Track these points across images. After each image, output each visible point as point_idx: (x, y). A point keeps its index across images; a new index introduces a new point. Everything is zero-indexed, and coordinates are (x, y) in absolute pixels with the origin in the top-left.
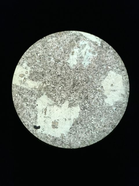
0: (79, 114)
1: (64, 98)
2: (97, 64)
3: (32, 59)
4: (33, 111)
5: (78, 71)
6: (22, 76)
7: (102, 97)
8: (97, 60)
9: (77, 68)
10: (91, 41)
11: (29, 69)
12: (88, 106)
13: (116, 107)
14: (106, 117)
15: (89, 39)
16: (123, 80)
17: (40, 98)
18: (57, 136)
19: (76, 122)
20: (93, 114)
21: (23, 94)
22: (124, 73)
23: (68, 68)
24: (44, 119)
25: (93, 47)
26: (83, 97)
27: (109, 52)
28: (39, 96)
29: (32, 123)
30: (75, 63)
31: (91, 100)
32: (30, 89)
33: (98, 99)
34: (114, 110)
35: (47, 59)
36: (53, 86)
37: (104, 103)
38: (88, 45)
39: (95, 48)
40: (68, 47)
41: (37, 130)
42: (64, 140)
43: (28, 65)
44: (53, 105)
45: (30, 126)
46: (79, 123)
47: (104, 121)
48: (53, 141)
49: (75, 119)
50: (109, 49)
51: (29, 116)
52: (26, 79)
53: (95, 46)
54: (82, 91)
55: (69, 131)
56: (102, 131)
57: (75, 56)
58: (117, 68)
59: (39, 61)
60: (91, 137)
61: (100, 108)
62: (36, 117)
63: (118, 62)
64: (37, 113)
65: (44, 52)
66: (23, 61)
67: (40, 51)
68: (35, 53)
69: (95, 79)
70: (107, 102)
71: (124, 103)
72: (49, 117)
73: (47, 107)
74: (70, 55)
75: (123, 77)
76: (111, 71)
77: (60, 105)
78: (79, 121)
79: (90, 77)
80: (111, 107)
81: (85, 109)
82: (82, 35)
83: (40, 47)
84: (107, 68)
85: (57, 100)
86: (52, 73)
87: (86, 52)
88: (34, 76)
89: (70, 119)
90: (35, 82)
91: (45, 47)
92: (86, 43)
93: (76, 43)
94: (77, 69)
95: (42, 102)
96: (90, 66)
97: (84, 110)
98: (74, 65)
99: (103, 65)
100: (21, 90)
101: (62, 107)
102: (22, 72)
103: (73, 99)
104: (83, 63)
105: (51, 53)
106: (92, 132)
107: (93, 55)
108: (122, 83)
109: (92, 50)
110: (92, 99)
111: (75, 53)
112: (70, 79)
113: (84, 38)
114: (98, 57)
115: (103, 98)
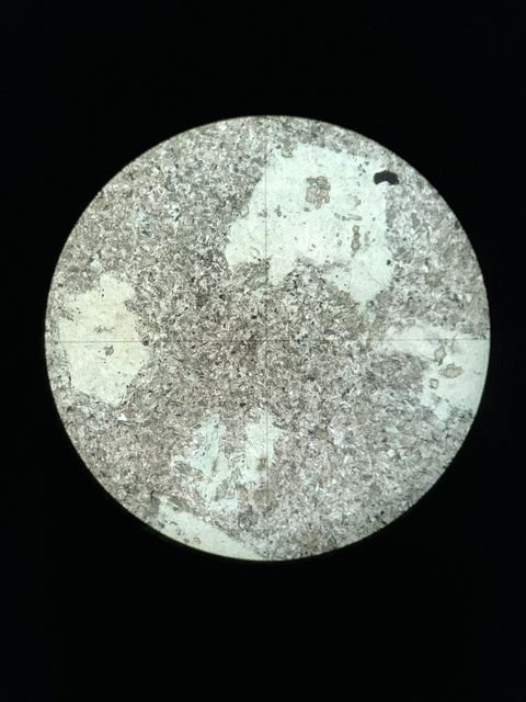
0: (228, 237)
1: (287, 295)
2: (169, 428)
3: (415, 435)
4: (405, 239)
5: (238, 400)
6: (452, 371)
7: (145, 305)
8: (171, 441)
9: (245, 408)
10: (195, 513)
11: (425, 399)
12: (197, 268)
13: (88, 271)
14: (127, 229)
15: (204, 520)
16: (68, 373)
17: (377, 290)
18: (309, 148)
19: (237, 204)
20: (177, 238)
21: (446, 300)
22: (67, 400)
23: (277, 407)
24: (360, 211)
25: (188, 493)
26: (215, 302)
27: (125, 474)
28: (384, 297)
29: (405, 193)
30: (251, 429)
31: (186, 290)
32: (418, 322)
33: (160, 297)
34: (97, 256)
35: (360, 441)
36: (331, 338)
37: (136, 282)
38: (208, 499)
39: (180, 488)
40: (281, 487)
41: (385, 169)
42: (280, 134)
43: (428, 414)
44: (327, 267)
45: (414, 181)
46: (228, 202)
47: (133, 214)
48: (322, 129)
49: (243, 217)
50: (126, 487)
51: (418, 221)
52: (436, 361)
53: (180, 495)
54: (219, 323)
55: (263, 170)
56: (139, 176)
57: (253, 453)
58: (92, 416)
59: (387, 429)
60: (179, 151)
61: (148, 261)
62: (391, 215)
63: (90, 439)
64: (390, 233)
65: (373, 463)
66: (451, 426)
67: (387, 466)
68: (405, 458)
69: (172, 369)
70: (124, 285)
71: (60, 285)
72: (344, 218)
73: (353, 256)
74: (272, 459)
75: (70, 384)
76: (116, 403)
77: (302, 268)
78: (228, 208)
79: (192, 379)
80: (107, 269)
81: (206, 256)
82: (231, 534)
83: (387, 481)
84: (130, 413)
85: (315, 286)
86: (336, 388)
87: (214, 469)
88: (403, 373)
89: (261, 215)
90: (399, 349)
91: (369, 484)
92: (214, 507)
93: (252, 502)
94: (242, 405)
95: (369, 274)
96: (196, 419)
97: (209, 252)
98: (256, 419)
99: (147, 424)
100: (452, 316)
101: (293, 259)
102: (451, 386)
103: (253, 292)
104: (223, 428)
105: (345, 462)
106: (174, 169)
107: (187, 461)
108: (71, 361)
109: (191, 479)
110: (181, 297)
111: (255, 464)
112: (266, 365)
113: (222, 523)
114: (169, 454)
115: (142, 299)
